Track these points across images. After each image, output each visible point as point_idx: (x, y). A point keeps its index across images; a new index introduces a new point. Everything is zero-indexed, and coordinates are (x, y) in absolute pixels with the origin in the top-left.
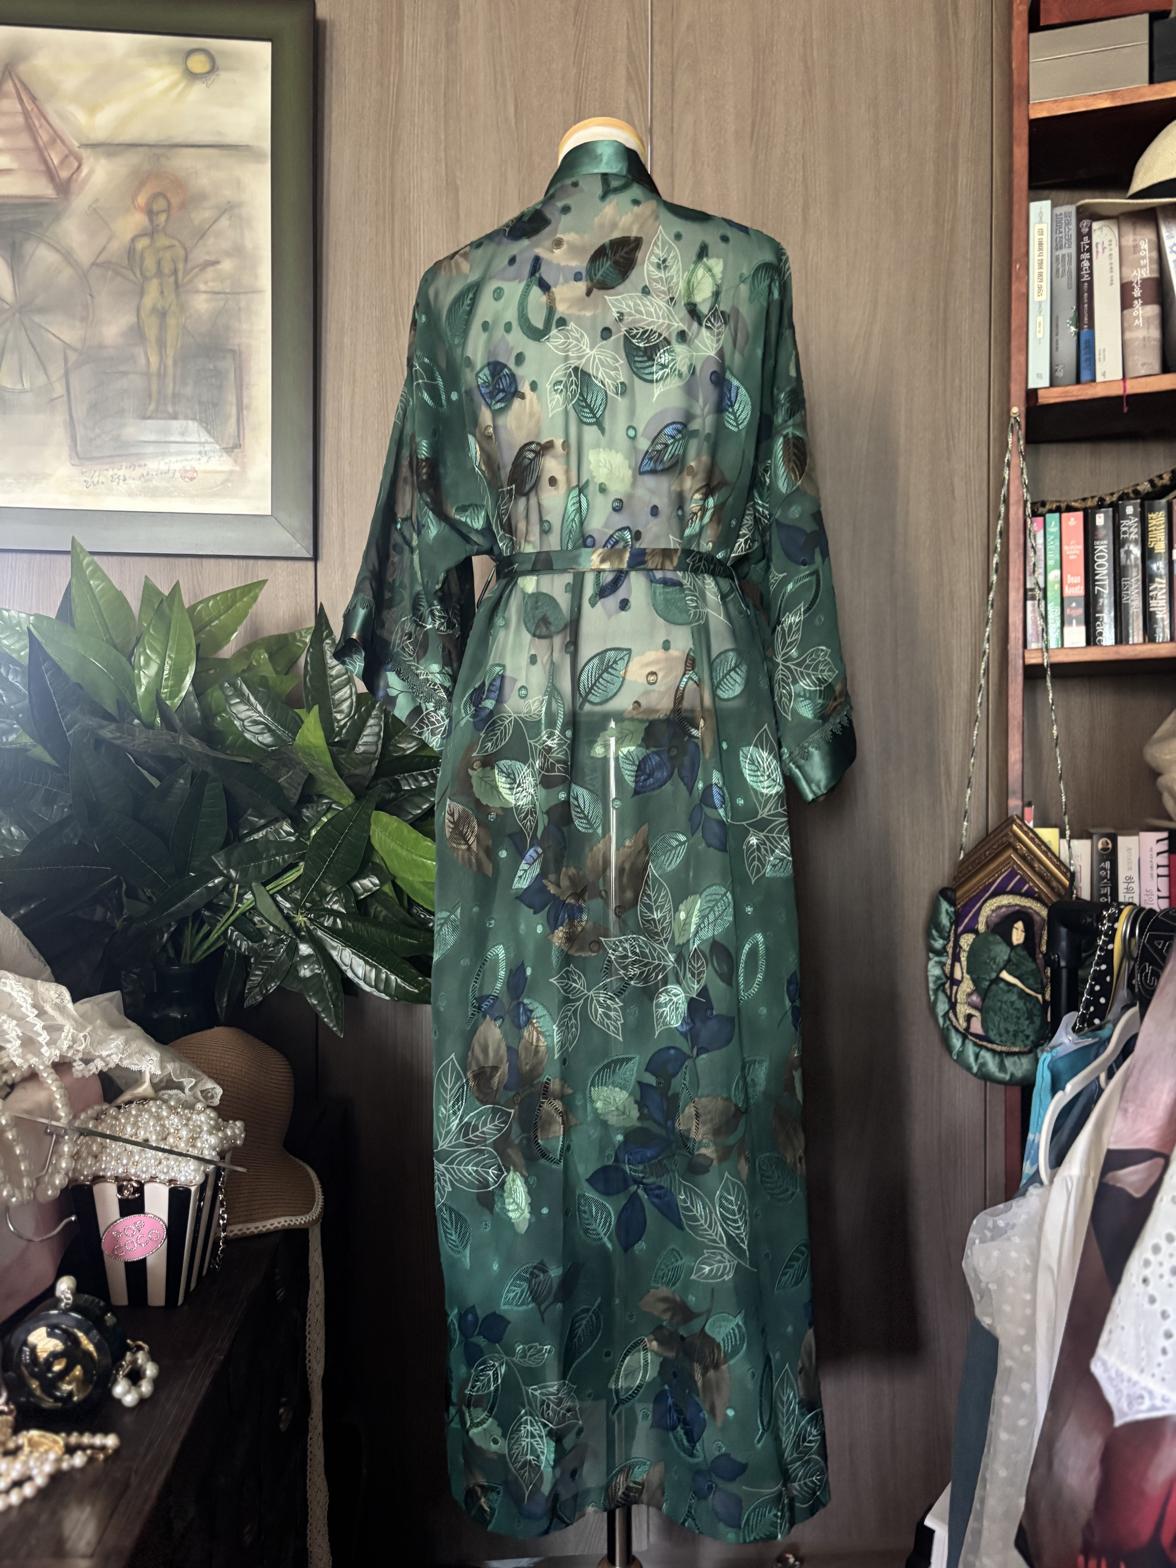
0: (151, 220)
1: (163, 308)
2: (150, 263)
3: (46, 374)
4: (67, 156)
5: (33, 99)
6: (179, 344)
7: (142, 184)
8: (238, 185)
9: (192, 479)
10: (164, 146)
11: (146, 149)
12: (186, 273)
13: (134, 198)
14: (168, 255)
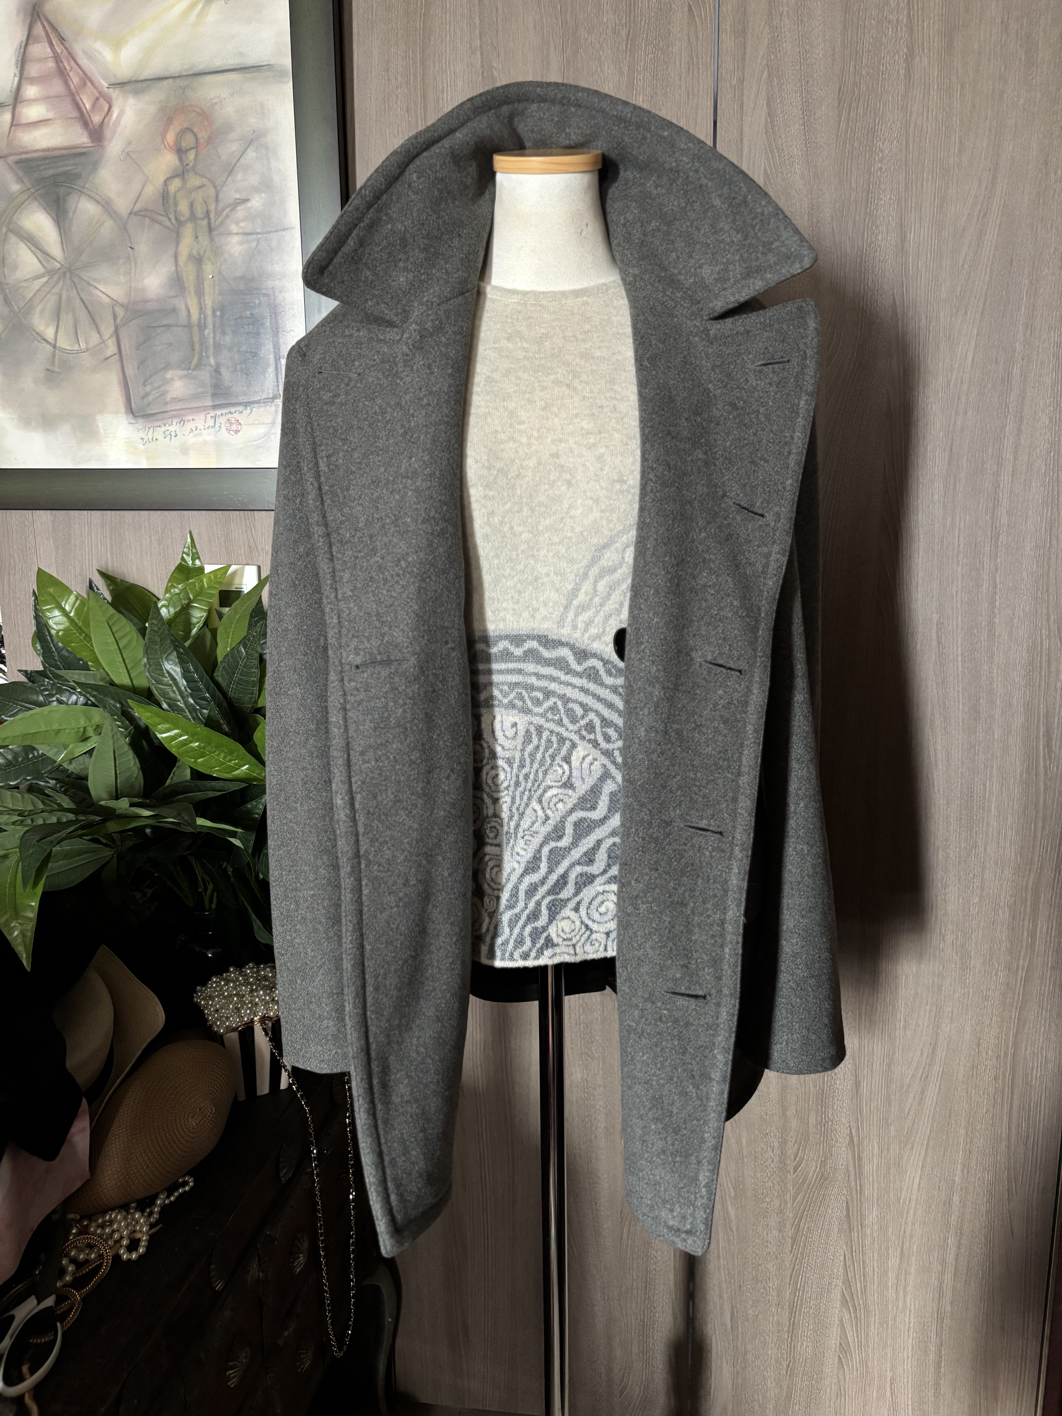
0: (181, 160)
1: (199, 254)
2: (183, 207)
3: (99, 333)
4: (97, 99)
5: (62, 39)
6: (217, 292)
7: (170, 120)
8: (262, 111)
9: (237, 432)
10: (188, 75)
11: (171, 80)
12: (218, 214)
13: (163, 136)
14: (199, 197)
